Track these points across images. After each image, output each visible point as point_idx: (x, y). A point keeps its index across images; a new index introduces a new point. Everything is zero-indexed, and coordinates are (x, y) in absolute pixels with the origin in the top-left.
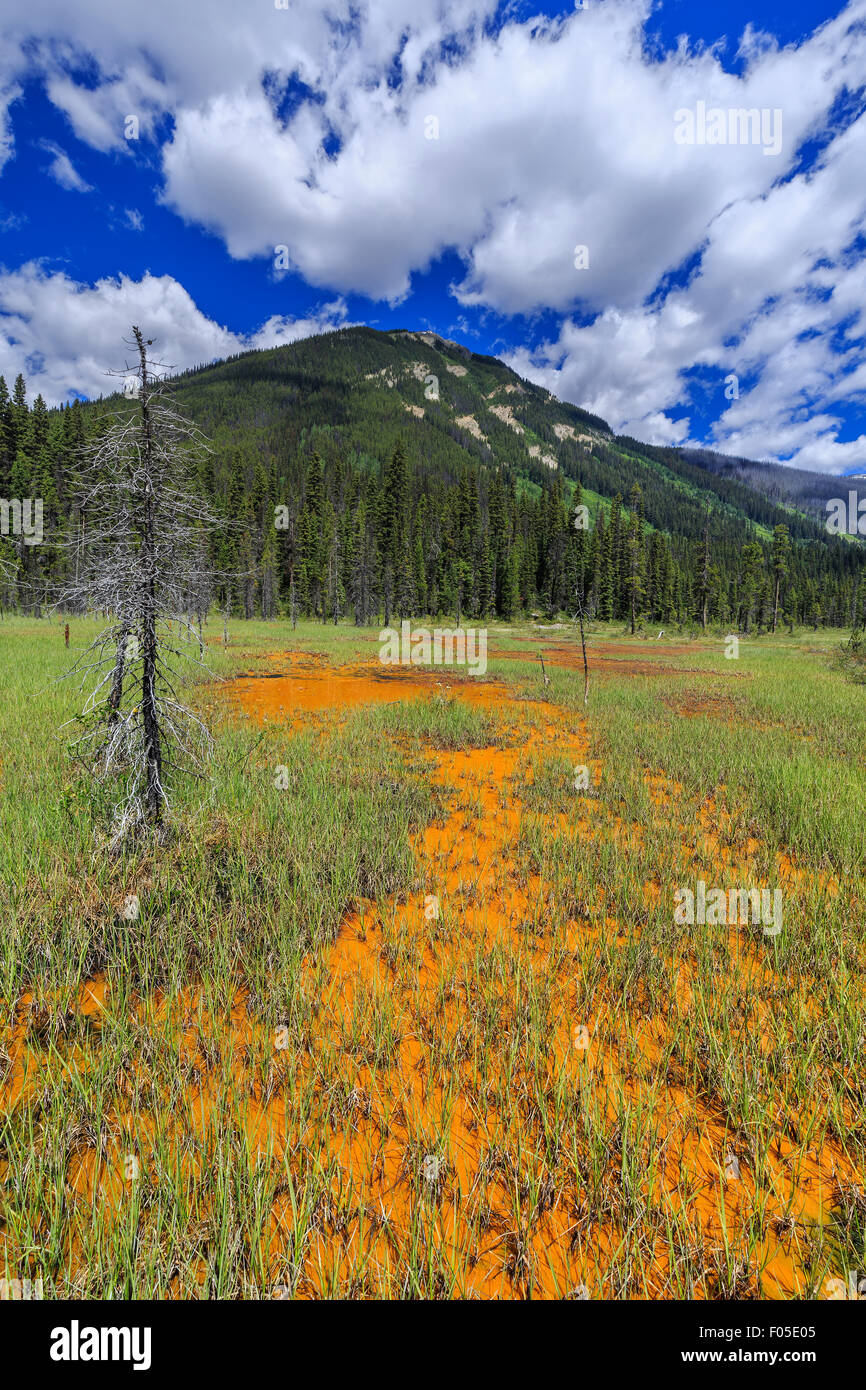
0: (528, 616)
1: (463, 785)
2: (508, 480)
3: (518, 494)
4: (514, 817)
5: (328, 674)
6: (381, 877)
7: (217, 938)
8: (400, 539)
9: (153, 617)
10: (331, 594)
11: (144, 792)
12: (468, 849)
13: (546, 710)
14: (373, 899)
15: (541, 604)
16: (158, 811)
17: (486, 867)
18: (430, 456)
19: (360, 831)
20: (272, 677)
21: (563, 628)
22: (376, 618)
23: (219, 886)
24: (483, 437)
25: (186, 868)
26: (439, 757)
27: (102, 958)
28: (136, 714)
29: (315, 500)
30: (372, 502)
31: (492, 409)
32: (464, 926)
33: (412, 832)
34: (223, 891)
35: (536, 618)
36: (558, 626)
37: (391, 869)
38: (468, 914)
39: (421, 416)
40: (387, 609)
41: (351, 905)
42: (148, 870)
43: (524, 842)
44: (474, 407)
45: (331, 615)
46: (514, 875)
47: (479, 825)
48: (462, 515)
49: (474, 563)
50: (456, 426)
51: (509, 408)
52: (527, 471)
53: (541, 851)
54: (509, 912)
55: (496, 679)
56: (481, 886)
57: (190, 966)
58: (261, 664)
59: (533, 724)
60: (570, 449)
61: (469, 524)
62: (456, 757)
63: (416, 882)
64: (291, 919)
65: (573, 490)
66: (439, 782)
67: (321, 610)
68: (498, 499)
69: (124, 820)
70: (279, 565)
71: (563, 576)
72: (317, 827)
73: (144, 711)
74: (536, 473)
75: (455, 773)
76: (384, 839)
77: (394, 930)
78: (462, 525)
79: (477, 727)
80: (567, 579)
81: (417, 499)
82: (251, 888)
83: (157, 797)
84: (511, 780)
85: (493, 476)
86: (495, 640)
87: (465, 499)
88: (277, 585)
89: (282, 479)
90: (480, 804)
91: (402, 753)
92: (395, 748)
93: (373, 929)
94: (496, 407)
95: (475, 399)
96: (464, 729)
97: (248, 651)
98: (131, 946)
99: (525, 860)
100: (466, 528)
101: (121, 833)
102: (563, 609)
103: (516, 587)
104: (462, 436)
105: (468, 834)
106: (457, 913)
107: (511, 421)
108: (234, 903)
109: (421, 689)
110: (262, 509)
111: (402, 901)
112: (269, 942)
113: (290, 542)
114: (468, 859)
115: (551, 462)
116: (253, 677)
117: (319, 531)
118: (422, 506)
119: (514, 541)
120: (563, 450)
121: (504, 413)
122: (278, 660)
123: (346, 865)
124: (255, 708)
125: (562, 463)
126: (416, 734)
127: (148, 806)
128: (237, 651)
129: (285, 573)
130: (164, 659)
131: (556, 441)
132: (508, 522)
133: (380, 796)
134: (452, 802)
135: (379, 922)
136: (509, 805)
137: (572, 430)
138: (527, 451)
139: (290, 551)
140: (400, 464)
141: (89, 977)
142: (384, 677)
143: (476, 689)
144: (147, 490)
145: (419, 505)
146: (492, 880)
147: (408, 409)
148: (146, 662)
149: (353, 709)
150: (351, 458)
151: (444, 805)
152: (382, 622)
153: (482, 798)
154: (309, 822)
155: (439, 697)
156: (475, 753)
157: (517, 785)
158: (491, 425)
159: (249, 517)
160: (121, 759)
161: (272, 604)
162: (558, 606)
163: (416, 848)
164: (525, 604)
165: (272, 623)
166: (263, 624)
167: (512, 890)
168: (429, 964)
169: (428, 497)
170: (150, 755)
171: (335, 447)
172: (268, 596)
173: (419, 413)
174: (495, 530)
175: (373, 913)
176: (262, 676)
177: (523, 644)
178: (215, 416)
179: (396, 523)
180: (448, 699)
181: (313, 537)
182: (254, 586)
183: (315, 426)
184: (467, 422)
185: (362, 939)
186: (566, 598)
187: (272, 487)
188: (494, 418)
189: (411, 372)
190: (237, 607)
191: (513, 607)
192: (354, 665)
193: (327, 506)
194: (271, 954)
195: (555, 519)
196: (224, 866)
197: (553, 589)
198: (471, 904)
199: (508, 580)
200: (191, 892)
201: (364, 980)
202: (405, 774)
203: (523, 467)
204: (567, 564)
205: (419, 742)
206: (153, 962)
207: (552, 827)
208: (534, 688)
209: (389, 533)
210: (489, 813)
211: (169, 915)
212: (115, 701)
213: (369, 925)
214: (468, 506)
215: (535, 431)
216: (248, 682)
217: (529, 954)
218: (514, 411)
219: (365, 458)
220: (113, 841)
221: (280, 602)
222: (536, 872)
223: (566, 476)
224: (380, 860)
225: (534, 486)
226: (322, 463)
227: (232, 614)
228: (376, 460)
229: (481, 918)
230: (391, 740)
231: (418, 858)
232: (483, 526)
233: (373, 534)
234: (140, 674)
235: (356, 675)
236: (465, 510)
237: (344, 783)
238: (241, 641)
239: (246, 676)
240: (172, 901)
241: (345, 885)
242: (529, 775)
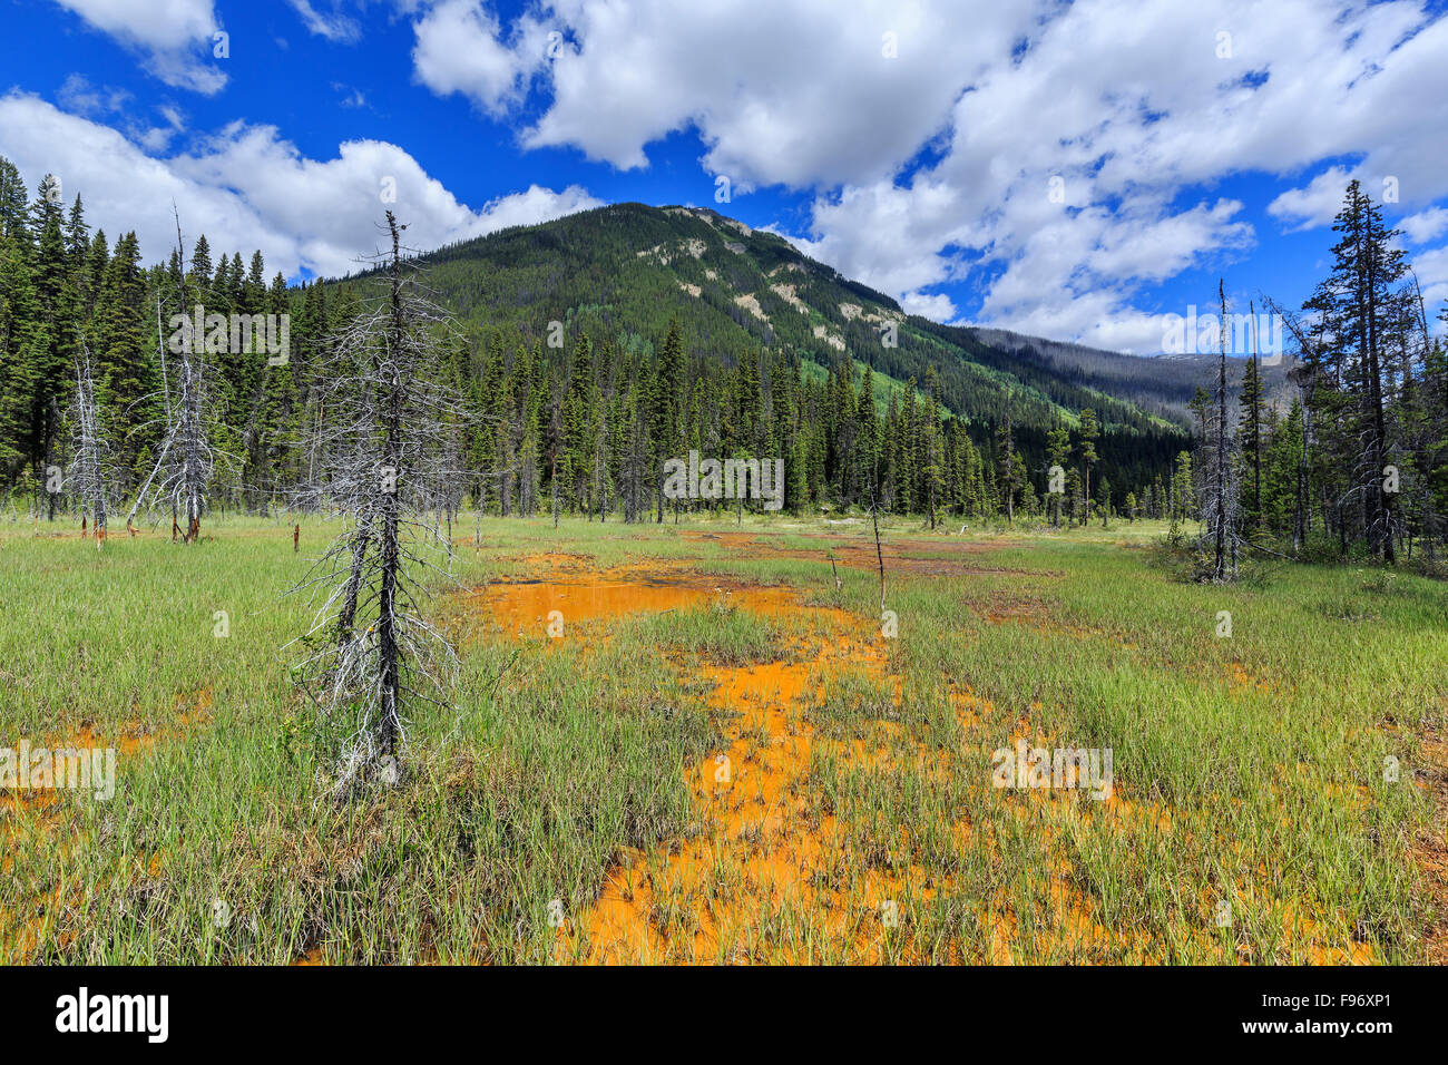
0: (818, 510)
1: (746, 708)
2: (792, 362)
3: (803, 377)
4: (804, 743)
5: (593, 578)
6: (651, 821)
7: (458, 901)
8: (675, 426)
9: (395, 522)
10: (599, 487)
11: (377, 725)
12: (753, 785)
13: (839, 618)
14: (641, 848)
15: (831, 496)
16: (392, 746)
17: (772, 806)
18: (708, 337)
19: (627, 766)
20: (529, 583)
21: (856, 524)
22: (648, 513)
23: (462, 837)
24: (765, 317)
25: (424, 815)
26: (718, 675)
27: (319, 930)
28: (371, 633)
29: (582, 385)
30: (644, 385)
31: (774, 288)
32: (748, 881)
33: (687, 766)
34: (465, 844)
35: (826, 512)
36: (850, 521)
37: (663, 812)
38: (751, 864)
39: (697, 295)
40: (660, 504)
41: (615, 859)
42: (378, 819)
43: (815, 775)
44: (755, 286)
45: (597, 511)
46: (805, 816)
47: (764, 755)
48: (742, 400)
49: (757, 451)
50: (735, 305)
51: (792, 287)
52: (813, 353)
53: (835, 786)
54: (799, 862)
55: (782, 581)
56: (767, 830)
57: (425, 938)
58: (518, 567)
59: (824, 634)
60: (859, 329)
61: (750, 410)
62: (738, 675)
63: (692, 827)
64: (545, 875)
65: (863, 372)
66: (718, 705)
67: (587, 506)
68: (782, 383)
69: (353, 759)
70: (540, 456)
71: (854, 465)
72: (576, 763)
73: (381, 630)
74: (823, 355)
75: (736, 694)
76: (655, 773)
77: (666, 887)
78: (742, 411)
79: (762, 639)
80: (859, 469)
81: (693, 384)
82: (500, 839)
83: (391, 731)
84: (801, 701)
85: (776, 358)
86: (781, 538)
87: (746, 383)
88: (537, 478)
89: (546, 362)
90: (765, 730)
91: (677, 669)
92: (668, 665)
93: (642, 886)
94: (778, 285)
95: (755, 277)
96: (747, 641)
97: (503, 552)
98: (354, 914)
99: (818, 797)
100: (747, 414)
101: (348, 775)
102: (856, 502)
103: (803, 478)
104: (741, 316)
105: (752, 766)
106: (739, 862)
107: (795, 300)
108: (479, 858)
109: (698, 595)
110: (522, 394)
111: (676, 850)
112: (519, 906)
113: (554, 430)
114: (751, 797)
115: (838, 343)
116: (508, 583)
117: (585, 418)
118: (699, 390)
119: (799, 428)
120: (852, 331)
121: (786, 292)
122: (537, 563)
123: (611, 808)
124: (510, 621)
125: (849, 344)
126: (692, 649)
127: (381, 742)
128: (490, 553)
129: (546, 464)
130: (407, 571)
131: (843, 321)
132: (792, 407)
133: (651, 723)
134: (733, 729)
135: (649, 877)
136: (798, 731)
137: (860, 309)
138: (812, 332)
139: (553, 440)
140: (674, 346)
141: (301, 955)
142: (655, 582)
143: (760, 592)
144: (395, 383)
145: (695, 389)
146: (779, 823)
147: (684, 288)
148: (386, 573)
149: (621, 619)
150: (622, 340)
151: (724, 733)
152: (655, 518)
153: (768, 722)
154: (568, 757)
155: (718, 604)
156: (759, 669)
157: (807, 706)
158: (774, 305)
159: (508, 403)
160: (351, 685)
161: (532, 499)
162: (849, 498)
163: (692, 785)
164: (813, 496)
165: (531, 521)
166: (522, 522)
167: (803, 834)
168: (707, 927)
169: (706, 382)
170: (386, 681)
171: (603, 327)
172: (527, 490)
173: (696, 291)
174: (779, 416)
175: (641, 865)
176: (518, 582)
177: (811, 541)
178: (473, 295)
179: (670, 408)
180: (729, 607)
181: (579, 425)
182: (511, 481)
183: (582, 305)
184: (747, 301)
185: (629, 898)
186: (858, 490)
187: (535, 370)
188: (776, 297)
189: (687, 250)
190: (492, 503)
191: (801, 500)
192: (623, 568)
193: (595, 390)
194: (521, 921)
195: (844, 404)
196: (469, 811)
197: (844, 479)
198: (755, 852)
199: (795, 470)
200: (428, 845)
201: (630, 951)
202: (680, 696)
203: (809, 348)
204: (859, 452)
205: (696, 657)
206: (380, 933)
207: (847, 756)
208: (824, 592)
209: (662, 419)
210: (776, 740)
211: (401, 874)
212: (347, 618)
213: (637, 881)
214: (749, 391)
215: (820, 310)
216: (502, 588)
217: (823, 912)
218: (797, 290)
219: (636, 339)
220: (338, 784)
221: (540, 497)
222: (829, 811)
223: (855, 358)
224: (649, 801)
225: (821, 369)
226: (590, 346)
227: (486, 511)
228: (649, 341)
229: (766, 870)
230: (663, 656)
231: (694, 798)
232: (766, 413)
233: (644, 420)
234: (378, 587)
235: (625, 580)
236: (746, 394)
237: (609, 709)
238: (496, 542)
239: (500, 582)
240: (406, 856)
241: (609, 832)
242: (821, 695)
